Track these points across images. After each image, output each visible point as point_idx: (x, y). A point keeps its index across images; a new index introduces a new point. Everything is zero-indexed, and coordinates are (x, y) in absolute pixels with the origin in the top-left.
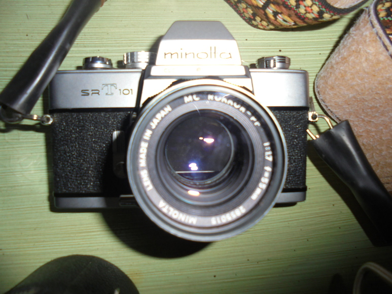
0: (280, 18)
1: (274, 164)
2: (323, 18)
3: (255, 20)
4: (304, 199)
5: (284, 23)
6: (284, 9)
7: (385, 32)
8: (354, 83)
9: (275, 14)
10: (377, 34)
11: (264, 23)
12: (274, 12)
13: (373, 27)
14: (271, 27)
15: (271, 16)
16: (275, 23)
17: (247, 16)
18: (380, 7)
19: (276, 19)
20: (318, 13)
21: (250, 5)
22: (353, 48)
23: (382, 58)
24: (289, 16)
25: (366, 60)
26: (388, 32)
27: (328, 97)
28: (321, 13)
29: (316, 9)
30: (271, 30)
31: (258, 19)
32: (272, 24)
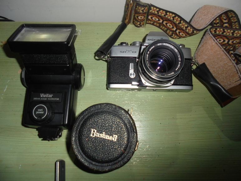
0: (181, 34)
1: (181, 61)
2: (194, 32)
3: (172, 36)
4: (192, 89)
5: (182, 36)
6: (182, 31)
7: (215, 38)
8: (207, 53)
9: (179, 33)
10: (211, 37)
11: (176, 36)
12: (179, 32)
13: (210, 35)
14: (178, 37)
15: (178, 34)
16: (179, 35)
17: (170, 34)
18: (212, 30)
19: (180, 34)
20: (192, 31)
21: (171, 31)
22: (205, 42)
23: (214, 44)
24: (184, 33)
25: (209, 45)
26: (216, 38)
27: (198, 59)
28: (193, 31)
29: (191, 30)
30: (178, 38)
31: (174, 35)
32: (179, 36)
